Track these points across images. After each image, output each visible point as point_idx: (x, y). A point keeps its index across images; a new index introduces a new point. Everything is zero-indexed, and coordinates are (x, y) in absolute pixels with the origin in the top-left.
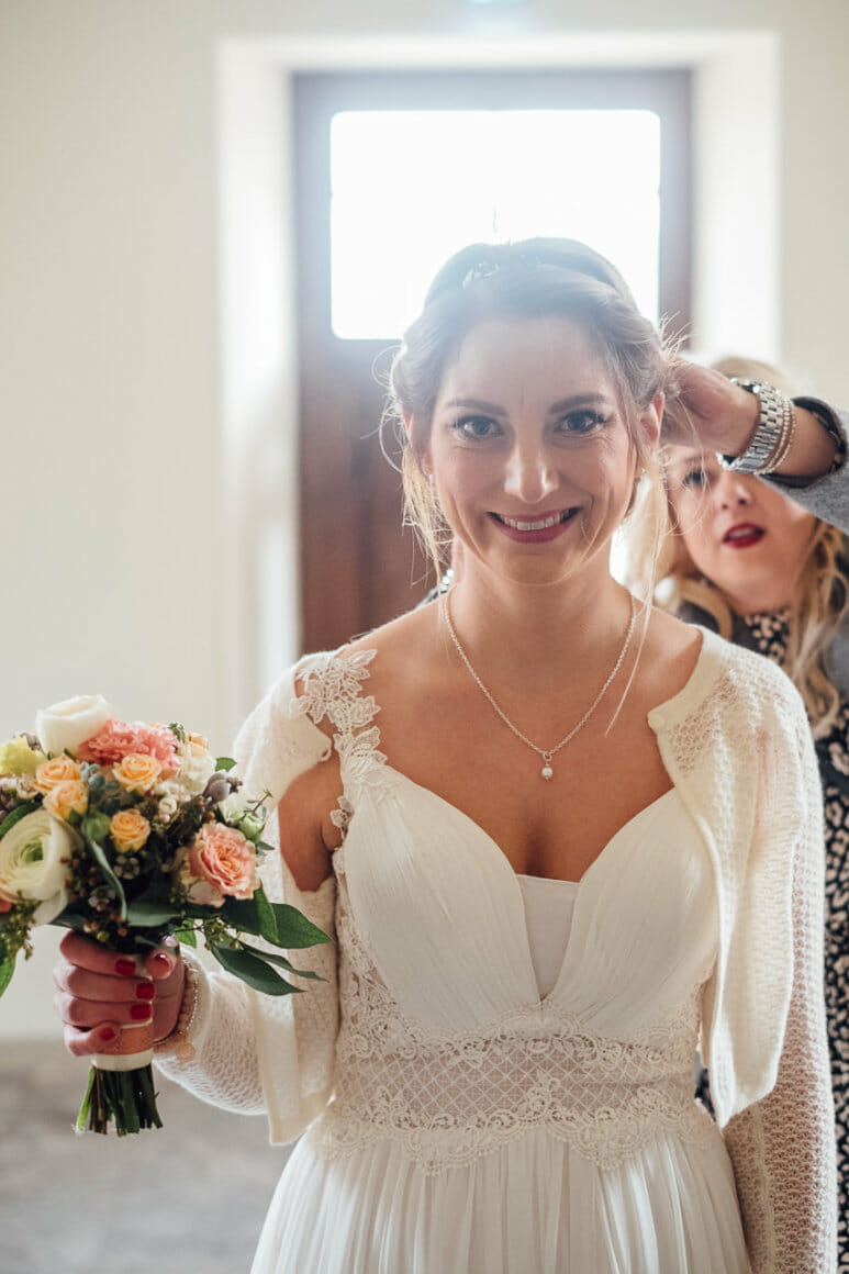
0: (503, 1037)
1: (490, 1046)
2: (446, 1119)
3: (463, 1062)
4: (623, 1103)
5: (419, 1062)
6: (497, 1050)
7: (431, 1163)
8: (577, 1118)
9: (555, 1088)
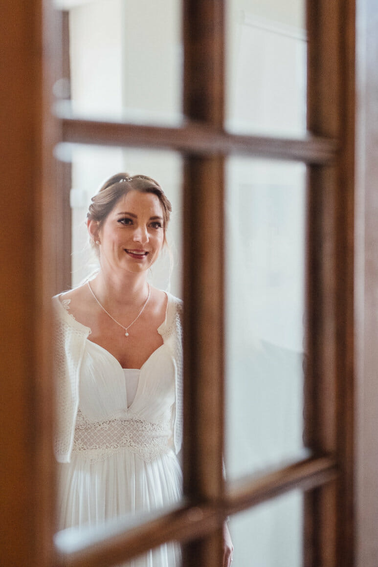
0: (115, 420)
1: (111, 422)
2: (96, 446)
3: (102, 428)
4: (150, 442)
5: (86, 429)
6: (113, 424)
7: (92, 460)
8: (137, 446)
9: (131, 437)
